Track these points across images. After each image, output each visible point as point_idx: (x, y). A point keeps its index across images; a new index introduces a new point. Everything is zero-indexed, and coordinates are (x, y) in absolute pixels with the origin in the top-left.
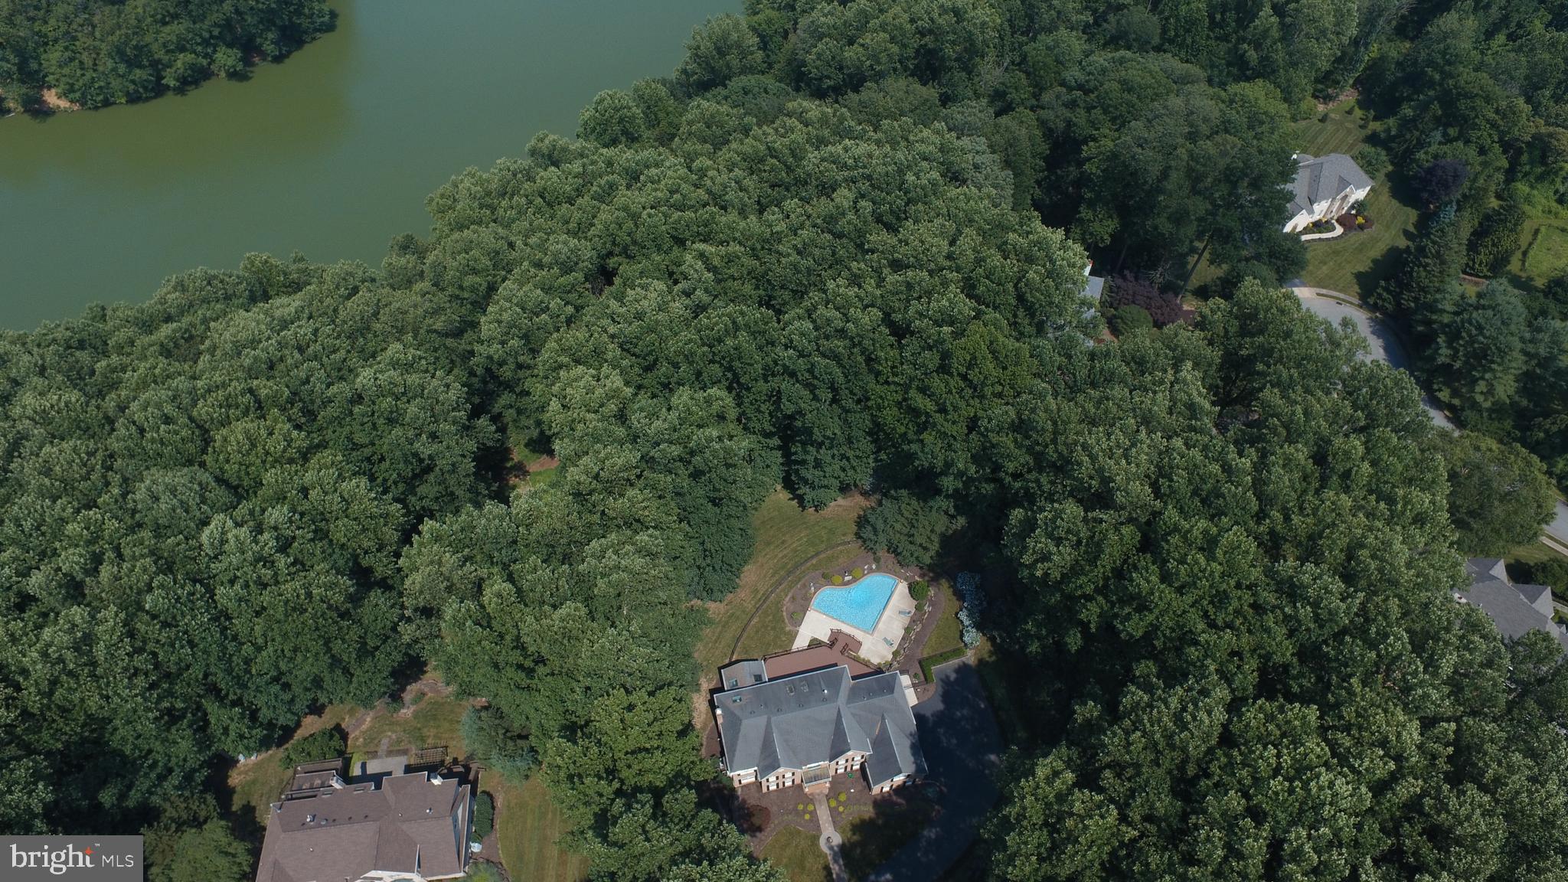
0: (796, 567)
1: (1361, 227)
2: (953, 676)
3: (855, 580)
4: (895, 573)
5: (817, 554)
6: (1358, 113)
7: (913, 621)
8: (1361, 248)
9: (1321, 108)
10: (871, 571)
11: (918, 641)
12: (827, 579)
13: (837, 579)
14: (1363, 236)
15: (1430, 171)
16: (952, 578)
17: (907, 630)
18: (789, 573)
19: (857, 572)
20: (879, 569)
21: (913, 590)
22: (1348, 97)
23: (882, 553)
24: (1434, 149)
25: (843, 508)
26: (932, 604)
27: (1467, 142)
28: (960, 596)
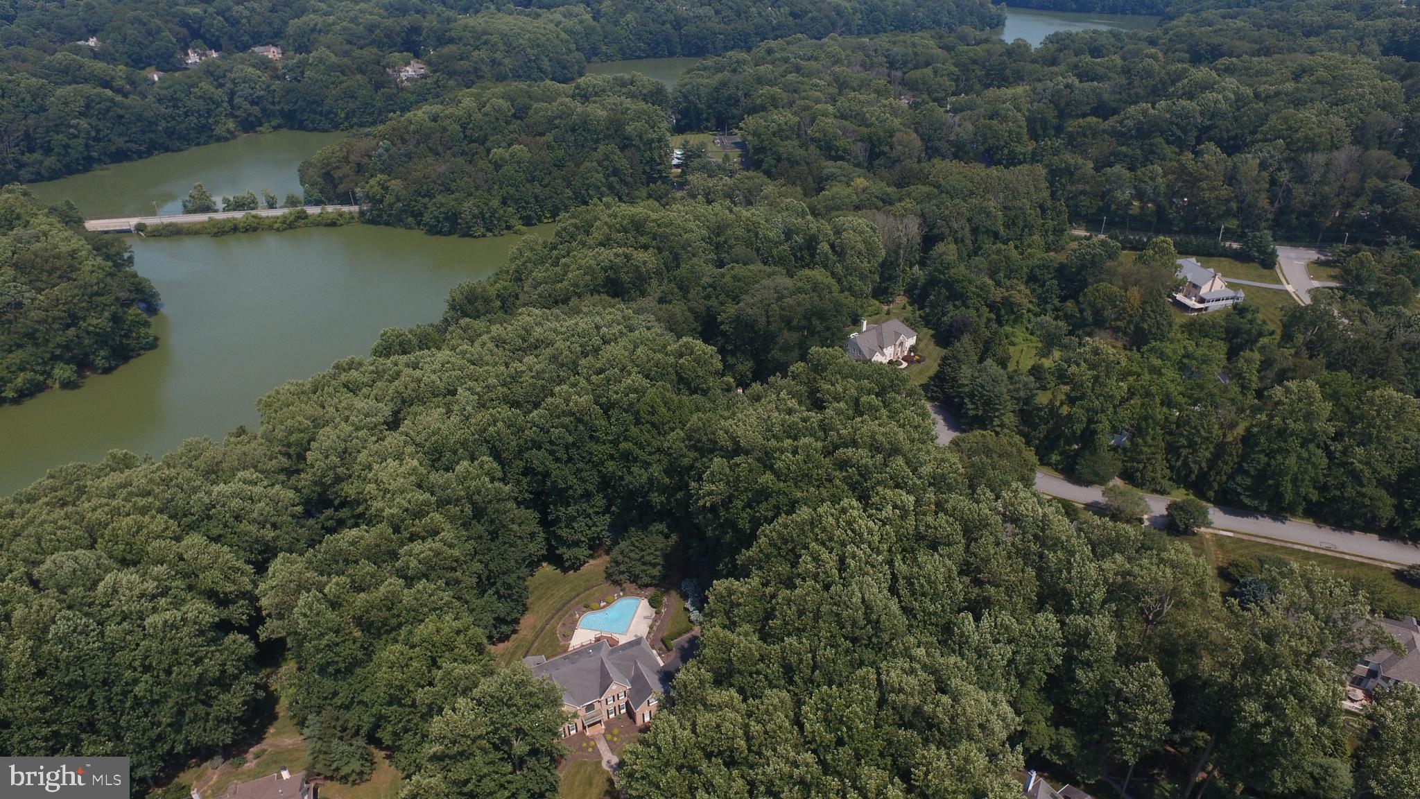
0: (564, 606)
1: (918, 361)
2: (686, 645)
3: (609, 604)
4: (638, 595)
5: (578, 595)
6: (909, 308)
7: (655, 621)
8: (921, 372)
9: (886, 308)
10: (619, 597)
11: (659, 628)
12: (588, 607)
13: (595, 605)
14: (921, 366)
15: (951, 325)
16: (677, 587)
17: (651, 627)
18: (559, 610)
19: (609, 598)
20: (625, 595)
21: (654, 603)
22: (901, 300)
23: (627, 585)
24: (953, 313)
25: (596, 565)
26: (666, 606)
27: (968, 307)
28: (685, 597)
